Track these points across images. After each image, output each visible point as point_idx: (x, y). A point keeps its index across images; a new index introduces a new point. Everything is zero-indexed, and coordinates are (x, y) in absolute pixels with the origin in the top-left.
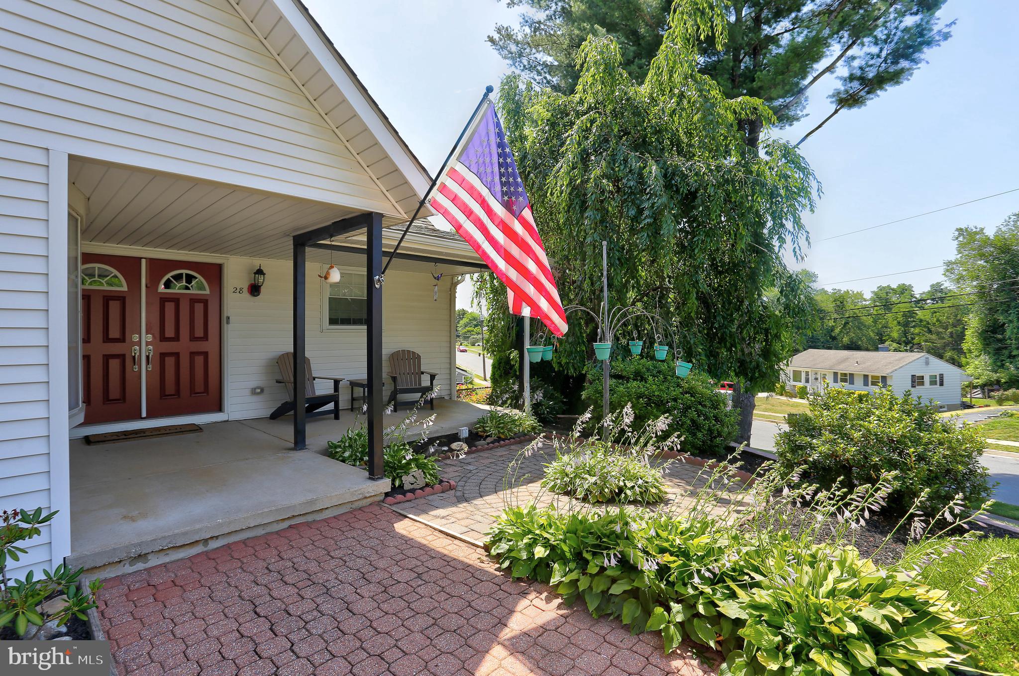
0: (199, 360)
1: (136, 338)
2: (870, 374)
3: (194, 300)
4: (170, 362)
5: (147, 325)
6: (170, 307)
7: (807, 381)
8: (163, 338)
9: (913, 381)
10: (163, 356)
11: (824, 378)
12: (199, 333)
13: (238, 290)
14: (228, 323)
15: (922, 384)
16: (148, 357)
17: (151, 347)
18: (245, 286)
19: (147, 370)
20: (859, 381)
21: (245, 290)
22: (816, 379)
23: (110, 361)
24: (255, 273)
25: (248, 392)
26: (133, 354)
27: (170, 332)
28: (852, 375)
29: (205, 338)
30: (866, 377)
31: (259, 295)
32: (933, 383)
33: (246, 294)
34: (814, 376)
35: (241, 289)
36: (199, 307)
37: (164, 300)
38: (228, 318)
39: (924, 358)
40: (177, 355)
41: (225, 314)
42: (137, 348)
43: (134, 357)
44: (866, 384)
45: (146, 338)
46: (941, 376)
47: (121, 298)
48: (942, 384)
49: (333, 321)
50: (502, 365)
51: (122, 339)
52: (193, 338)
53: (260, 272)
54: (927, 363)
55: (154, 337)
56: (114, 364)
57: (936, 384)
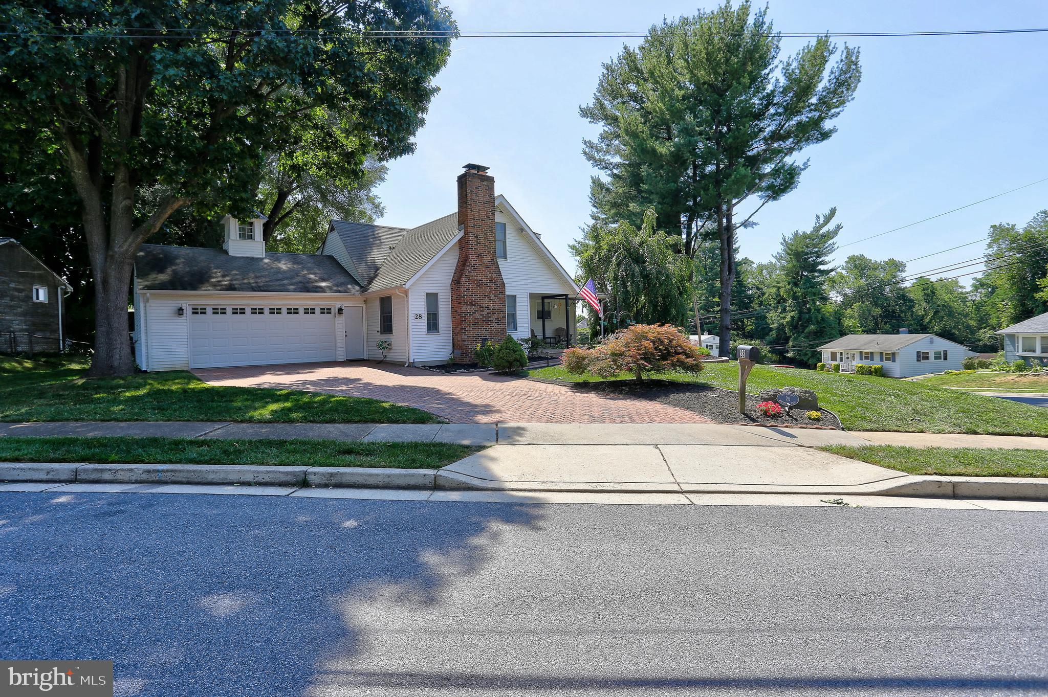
2: (885, 352)
7: (841, 360)
9: (918, 357)
11: (853, 356)
15: (927, 358)
20: (877, 358)
22: (848, 358)
28: (872, 353)
30: (881, 354)
32: (937, 357)
34: (846, 356)
39: (929, 338)
44: (882, 360)
46: (945, 353)
48: (945, 358)
54: (932, 342)
57: (941, 359)
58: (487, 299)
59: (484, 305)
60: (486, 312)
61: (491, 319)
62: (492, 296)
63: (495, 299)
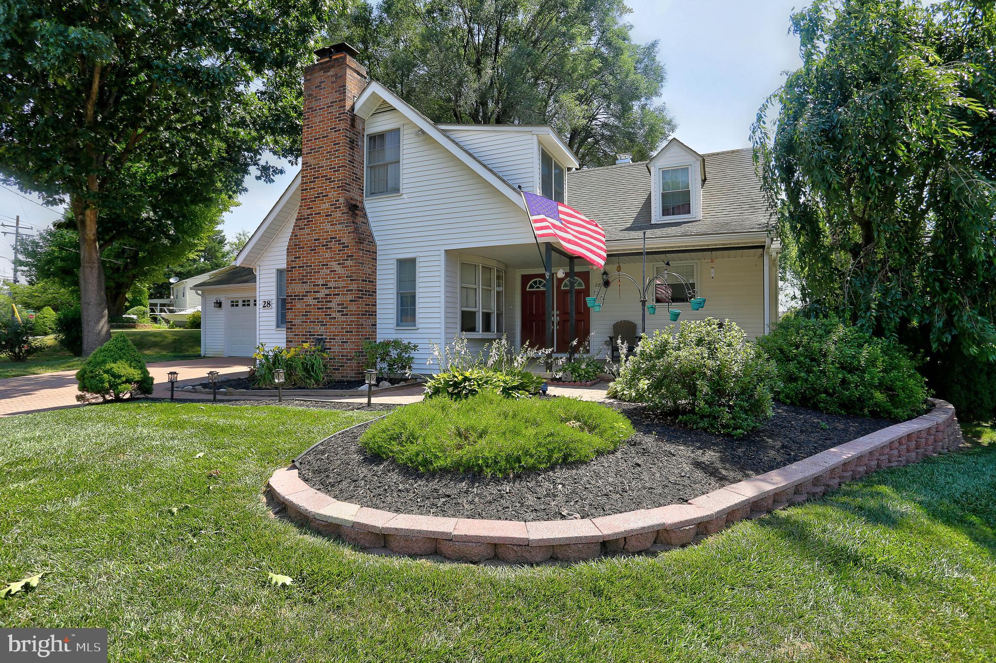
1: (552, 312)
3: (578, 292)
5: (557, 306)
8: (564, 313)
13: (598, 285)
19: (557, 329)
21: (602, 284)
29: (584, 312)
31: (609, 287)
33: (602, 287)
42: (553, 317)
45: (556, 312)
52: (578, 313)
55: (560, 312)
58: (326, 271)
59: (321, 282)
60: (323, 292)
61: (330, 305)
62: (334, 265)
63: (339, 269)
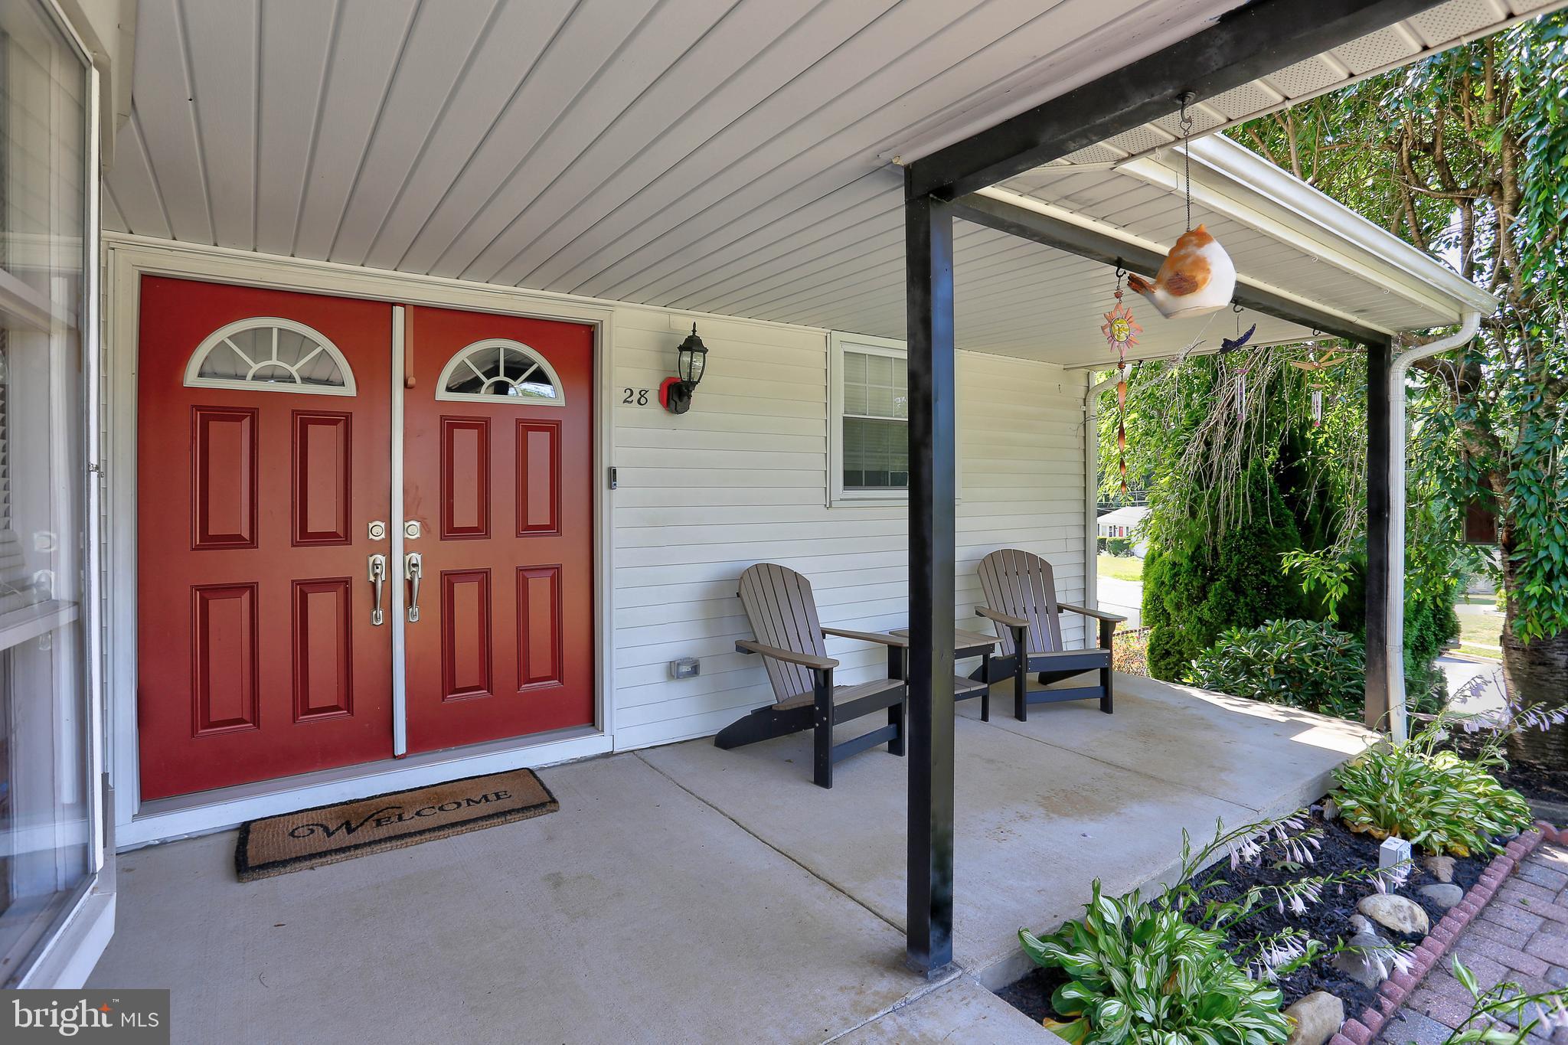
0: (540, 589)
1: (378, 530)
3: (528, 424)
4: (466, 595)
5: (405, 491)
6: (466, 441)
8: (450, 530)
10: (449, 580)
12: (539, 514)
13: (636, 396)
14: (612, 485)
16: (409, 584)
17: (416, 557)
18: (652, 383)
19: (407, 622)
21: (653, 396)
23: (312, 598)
24: (682, 349)
25: (658, 673)
26: (372, 579)
27: (466, 515)
29: (554, 526)
31: (686, 409)
33: (654, 407)
35: (643, 394)
36: (539, 442)
37: (451, 424)
38: (613, 473)
40: (483, 577)
41: (604, 462)
42: (380, 559)
43: (374, 585)
45: (405, 530)
47: (339, 418)
49: (852, 479)
50: (1183, 578)
51: (342, 536)
52: (525, 528)
53: (693, 344)
55: (425, 527)
56: (323, 607)
